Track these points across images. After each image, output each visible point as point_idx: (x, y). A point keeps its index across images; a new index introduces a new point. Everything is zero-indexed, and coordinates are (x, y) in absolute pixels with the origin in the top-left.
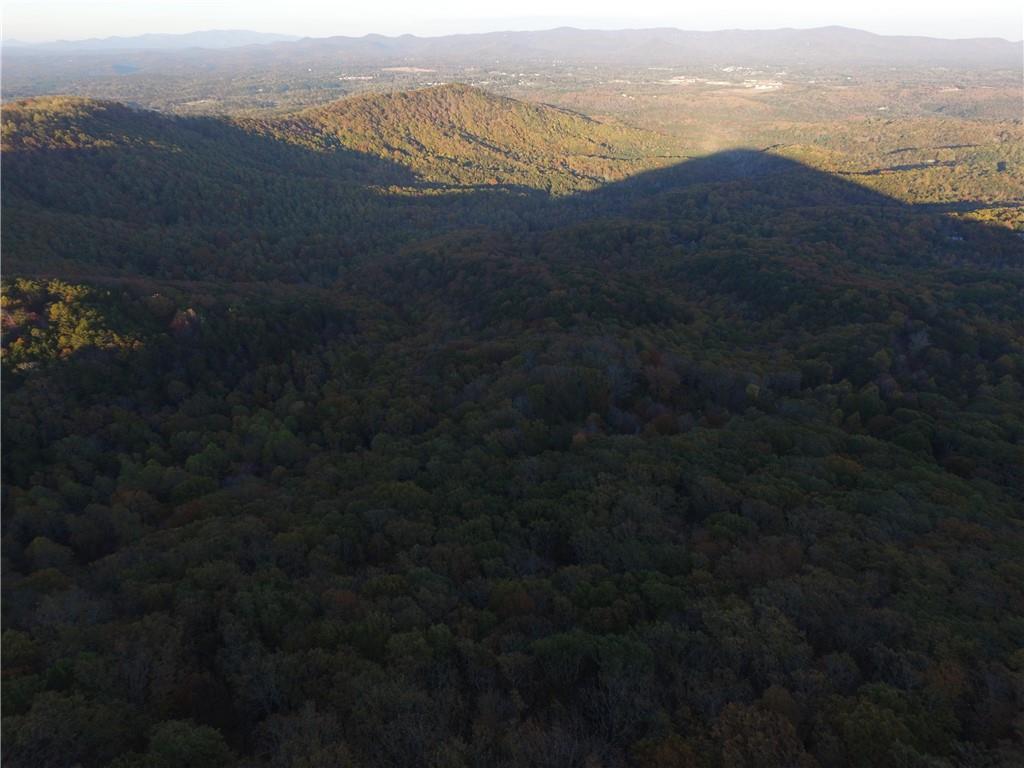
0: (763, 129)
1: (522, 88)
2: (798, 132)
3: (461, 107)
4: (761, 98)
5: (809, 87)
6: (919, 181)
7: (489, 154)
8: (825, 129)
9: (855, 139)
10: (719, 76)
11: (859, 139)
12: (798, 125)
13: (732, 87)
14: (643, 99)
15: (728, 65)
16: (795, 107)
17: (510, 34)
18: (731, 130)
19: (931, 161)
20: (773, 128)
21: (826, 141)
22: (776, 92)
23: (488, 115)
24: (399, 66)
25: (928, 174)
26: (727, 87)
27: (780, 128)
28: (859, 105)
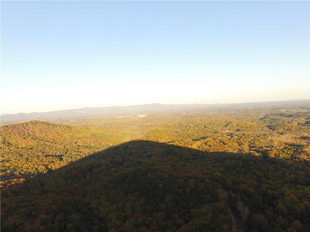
0: (143, 125)
1: (70, 122)
2: (153, 125)
3: (35, 128)
4: (142, 118)
5: (153, 115)
6: (189, 132)
7: (44, 143)
8: (160, 123)
9: (168, 125)
10: (130, 115)
11: (169, 125)
12: (153, 123)
13: (134, 117)
14: (109, 121)
15: (132, 113)
16: (151, 120)
17: (70, 110)
18: (135, 126)
19: (188, 128)
20: (146, 125)
21: (161, 126)
22: (145, 117)
23: (47, 130)
24: (27, 121)
25: (190, 131)
26: (133, 117)
27: (148, 124)
28: (166, 118)
